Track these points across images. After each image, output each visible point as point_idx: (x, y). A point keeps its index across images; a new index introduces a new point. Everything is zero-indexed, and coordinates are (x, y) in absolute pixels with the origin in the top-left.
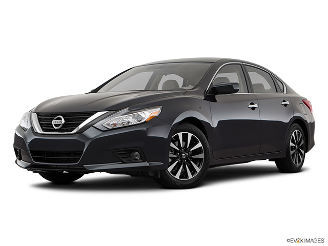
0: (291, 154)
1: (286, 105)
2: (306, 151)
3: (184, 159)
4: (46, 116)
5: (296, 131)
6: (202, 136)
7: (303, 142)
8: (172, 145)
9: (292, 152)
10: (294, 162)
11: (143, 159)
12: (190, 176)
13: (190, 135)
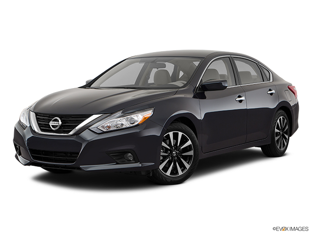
0: (276, 140)
1: (271, 94)
2: (290, 135)
3: (175, 157)
4: (44, 116)
5: (281, 117)
6: (192, 135)
7: (287, 127)
8: (163, 144)
9: (276, 138)
10: (278, 147)
11: (136, 160)
12: (180, 173)
13: (180, 134)
